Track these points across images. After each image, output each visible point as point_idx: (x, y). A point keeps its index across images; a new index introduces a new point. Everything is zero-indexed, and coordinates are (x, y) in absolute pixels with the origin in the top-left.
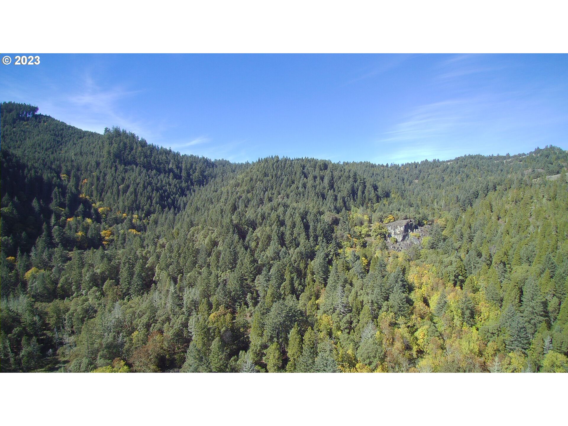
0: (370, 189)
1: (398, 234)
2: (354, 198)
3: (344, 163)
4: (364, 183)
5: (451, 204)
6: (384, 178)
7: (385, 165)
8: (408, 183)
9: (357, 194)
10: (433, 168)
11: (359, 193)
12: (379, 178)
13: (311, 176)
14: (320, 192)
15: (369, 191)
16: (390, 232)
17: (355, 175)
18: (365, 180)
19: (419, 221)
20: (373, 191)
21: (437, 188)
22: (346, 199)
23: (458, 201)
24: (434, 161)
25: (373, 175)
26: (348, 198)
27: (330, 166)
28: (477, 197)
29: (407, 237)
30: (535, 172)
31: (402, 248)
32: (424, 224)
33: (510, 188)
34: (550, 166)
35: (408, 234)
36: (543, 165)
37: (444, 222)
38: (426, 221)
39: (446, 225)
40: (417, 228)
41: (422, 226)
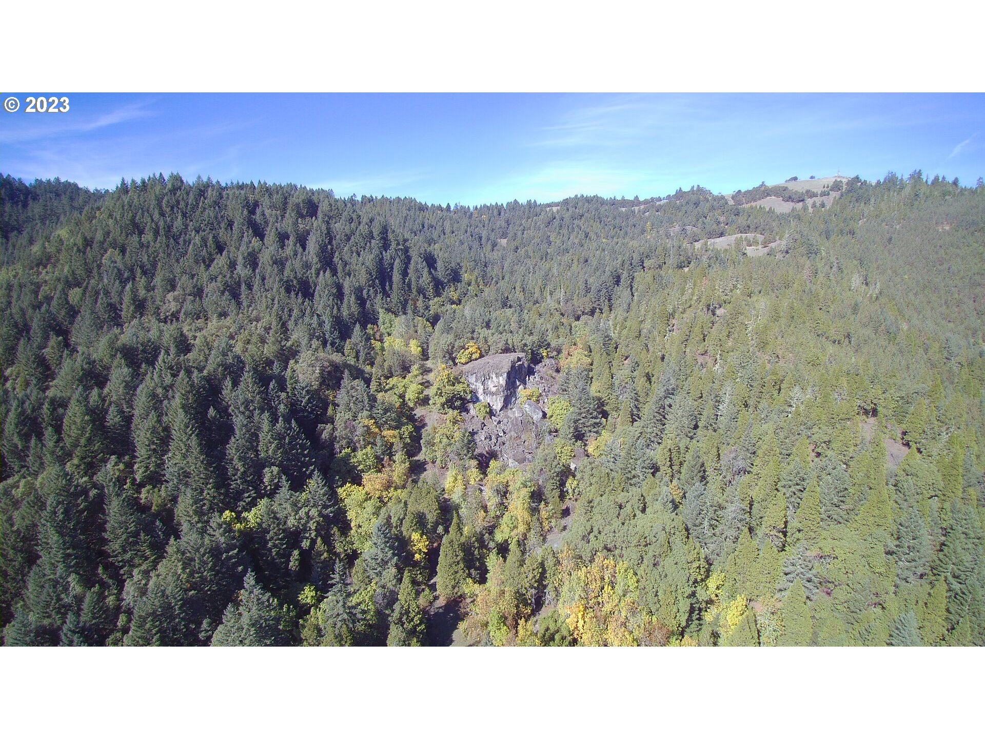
0: (419, 266)
1: (493, 394)
2: (384, 288)
3: (364, 197)
4: (406, 250)
5: (575, 296)
6: (444, 234)
7: (444, 206)
8: (489, 247)
9: (391, 277)
10: (528, 218)
11: (396, 277)
12: (435, 236)
13: (272, 234)
14: (295, 278)
15: (417, 270)
16: (474, 387)
17: (384, 231)
18: (407, 244)
19: (533, 352)
20: (426, 270)
21: (542, 259)
22: (365, 292)
23: (588, 290)
24: (529, 202)
25: (423, 227)
26: (369, 290)
27: (323, 207)
28: (618, 282)
29: (514, 399)
30: (688, 233)
31: (504, 433)
32: (542, 357)
33: (665, 263)
34: (705, 221)
35: (515, 392)
36: (695, 220)
37: (586, 356)
38: (546, 349)
39: (592, 364)
40: (531, 372)
41: (540, 365)
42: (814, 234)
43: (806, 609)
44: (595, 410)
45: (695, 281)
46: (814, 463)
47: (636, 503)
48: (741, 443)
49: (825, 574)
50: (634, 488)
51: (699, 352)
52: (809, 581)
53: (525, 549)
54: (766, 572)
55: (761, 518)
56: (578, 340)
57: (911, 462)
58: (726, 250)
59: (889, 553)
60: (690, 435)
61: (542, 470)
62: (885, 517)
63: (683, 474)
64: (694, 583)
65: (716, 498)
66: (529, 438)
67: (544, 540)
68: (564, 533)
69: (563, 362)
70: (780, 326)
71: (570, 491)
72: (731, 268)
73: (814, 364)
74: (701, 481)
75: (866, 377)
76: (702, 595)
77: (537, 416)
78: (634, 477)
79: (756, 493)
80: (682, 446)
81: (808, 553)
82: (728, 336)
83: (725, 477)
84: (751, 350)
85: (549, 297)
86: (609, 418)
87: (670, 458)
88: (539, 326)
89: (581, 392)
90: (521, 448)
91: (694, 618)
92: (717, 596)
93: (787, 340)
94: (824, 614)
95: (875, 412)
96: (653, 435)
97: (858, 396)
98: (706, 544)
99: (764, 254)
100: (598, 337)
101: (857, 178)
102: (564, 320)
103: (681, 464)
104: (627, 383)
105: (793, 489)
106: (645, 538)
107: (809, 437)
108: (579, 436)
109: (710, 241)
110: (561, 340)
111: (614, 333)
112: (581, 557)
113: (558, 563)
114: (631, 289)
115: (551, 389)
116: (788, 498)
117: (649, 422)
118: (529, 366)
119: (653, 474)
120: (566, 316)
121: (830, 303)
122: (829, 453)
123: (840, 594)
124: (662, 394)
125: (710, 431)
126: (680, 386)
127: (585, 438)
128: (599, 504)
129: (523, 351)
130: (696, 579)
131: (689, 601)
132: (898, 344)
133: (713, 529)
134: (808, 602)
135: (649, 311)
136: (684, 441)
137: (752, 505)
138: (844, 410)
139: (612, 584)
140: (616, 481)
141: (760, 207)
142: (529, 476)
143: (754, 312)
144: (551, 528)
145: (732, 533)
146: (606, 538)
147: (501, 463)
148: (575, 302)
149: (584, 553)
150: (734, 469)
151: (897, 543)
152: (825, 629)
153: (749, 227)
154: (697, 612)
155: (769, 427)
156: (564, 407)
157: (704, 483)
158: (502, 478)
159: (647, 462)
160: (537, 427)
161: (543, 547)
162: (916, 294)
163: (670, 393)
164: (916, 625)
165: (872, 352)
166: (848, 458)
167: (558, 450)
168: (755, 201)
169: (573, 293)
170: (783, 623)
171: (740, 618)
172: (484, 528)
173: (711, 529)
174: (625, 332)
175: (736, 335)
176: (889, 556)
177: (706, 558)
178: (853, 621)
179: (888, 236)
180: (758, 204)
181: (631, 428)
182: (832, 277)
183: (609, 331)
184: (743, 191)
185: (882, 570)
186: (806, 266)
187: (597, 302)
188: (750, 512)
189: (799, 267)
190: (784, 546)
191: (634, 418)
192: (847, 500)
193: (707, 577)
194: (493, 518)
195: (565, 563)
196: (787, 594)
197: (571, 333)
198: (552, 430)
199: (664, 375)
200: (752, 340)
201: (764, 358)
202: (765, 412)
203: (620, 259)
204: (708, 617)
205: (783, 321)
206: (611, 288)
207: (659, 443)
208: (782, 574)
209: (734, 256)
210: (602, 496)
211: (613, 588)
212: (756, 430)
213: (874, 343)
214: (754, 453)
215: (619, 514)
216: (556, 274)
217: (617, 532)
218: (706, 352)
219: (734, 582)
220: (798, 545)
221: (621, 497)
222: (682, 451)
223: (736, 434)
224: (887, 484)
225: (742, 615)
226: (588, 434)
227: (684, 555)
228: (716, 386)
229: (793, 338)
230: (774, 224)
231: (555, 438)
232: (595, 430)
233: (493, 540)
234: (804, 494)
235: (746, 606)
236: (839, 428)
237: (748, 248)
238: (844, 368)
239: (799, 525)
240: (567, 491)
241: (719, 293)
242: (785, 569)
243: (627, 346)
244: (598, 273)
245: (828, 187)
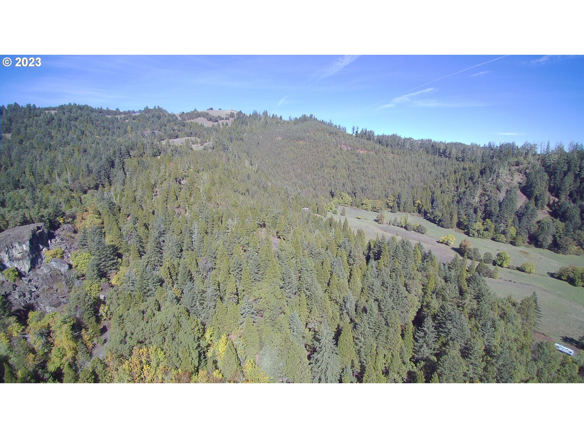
1: (19, 259)
5: (80, 177)
10: (30, 117)
19: (50, 221)
21: (46, 149)
23: (90, 172)
24: (29, 106)
28: (113, 165)
29: (40, 260)
30: (156, 135)
31: (37, 288)
32: (60, 224)
33: (144, 153)
34: (166, 128)
35: (40, 255)
36: (159, 127)
37: (97, 218)
38: (62, 217)
39: (103, 223)
40: (52, 236)
41: (59, 230)
42: (225, 139)
43: (254, 328)
44: (112, 254)
45: (165, 164)
46: (244, 255)
47: (153, 306)
48: (208, 254)
49: (258, 307)
50: (150, 298)
51: (175, 206)
52: (252, 314)
53: (77, 368)
54: (233, 318)
55: (225, 290)
56: (88, 207)
57: (282, 245)
58: (181, 146)
59: (281, 288)
60: (179, 256)
61: (77, 306)
62: (277, 272)
63: (179, 280)
64: (198, 339)
65: (200, 288)
66: (61, 286)
67: (91, 355)
68: (105, 345)
69: (79, 225)
70: (216, 188)
71: (104, 314)
72: (186, 157)
73: (235, 206)
74: (190, 281)
75: (258, 209)
76: (203, 344)
77: (64, 269)
78: (149, 291)
79: (220, 279)
80: (175, 263)
81: (250, 300)
82: (190, 196)
83: (203, 275)
84: (204, 202)
85: (57, 178)
86: (123, 257)
87: (170, 273)
88: (52, 201)
89: (98, 244)
90: (55, 296)
91: (202, 359)
92: (211, 341)
93: (221, 195)
94: (262, 327)
95: (264, 225)
96: (156, 261)
97: (256, 219)
98: (200, 315)
99: (202, 149)
100: (104, 204)
101: (241, 112)
102: (74, 194)
103: (177, 274)
104: (132, 232)
105: (237, 271)
106: (164, 325)
107: (239, 243)
108: (103, 275)
109: (171, 141)
110: (74, 209)
111: (116, 200)
112: (122, 356)
113: (106, 366)
114: (124, 170)
115: (72, 246)
116: (236, 276)
117: (152, 254)
118: (49, 232)
119: (161, 285)
120: (75, 191)
121: (237, 175)
122: (249, 249)
123: (266, 314)
124: (157, 235)
125: (190, 251)
126: (168, 228)
127: (108, 275)
128: (127, 316)
129: (41, 221)
130: (198, 337)
131: (197, 351)
132: (268, 192)
133: (202, 305)
134: (254, 324)
135: (139, 184)
136: (176, 260)
137: (220, 285)
138: (252, 227)
139: (148, 363)
140: (137, 297)
141: (196, 122)
142: (67, 314)
143: (202, 181)
144: (94, 345)
145: (212, 304)
146: (139, 336)
147: (39, 312)
148: (81, 180)
149: (124, 352)
150: (207, 269)
151: (284, 282)
152: (264, 334)
153: (191, 133)
154: (203, 355)
155: (220, 242)
156: (86, 257)
157: (192, 281)
158: (44, 323)
159: (155, 279)
160: (65, 277)
161: (92, 360)
162: (272, 169)
163: (162, 234)
164: (298, 316)
165: (259, 197)
166: (257, 249)
167: (88, 288)
168: (193, 119)
169: (78, 175)
170: (246, 340)
171: (225, 347)
172: (37, 366)
173: (201, 306)
174: (124, 199)
175: (195, 195)
176: (282, 289)
177: (202, 322)
178: (274, 324)
179: (257, 142)
180: (195, 121)
181: (140, 261)
182: (236, 162)
183: (112, 199)
184: (185, 112)
185: (280, 296)
186: (224, 156)
187: (99, 180)
188: (219, 290)
189: (221, 157)
190: (238, 301)
191: (141, 254)
192: (260, 269)
193: (204, 333)
194: (43, 355)
195: (111, 364)
196: (245, 323)
197: (81, 203)
198: (80, 275)
199: (156, 223)
200: (203, 196)
201: (211, 206)
202: (217, 235)
203: (112, 150)
204: (209, 354)
205: (217, 185)
206: (109, 169)
207: (161, 266)
208: (240, 315)
209: (186, 150)
210: (128, 310)
211: (149, 365)
212: (214, 246)
213: (259, 193)
214: (215, 258)
215: (143, 317)
216: (61, 160)
217: (144, 329)
218: (179, 206)
219: (218, 330)
220: (244, 298)
221: (142, 307)
222: (176, 267)
223: (204, 250)
224: (275, 257)
225: (226, 345)
226: (110, 272)
227: (189, 326)
228: (189, 225)
229: (224, 194)
230: (205, 133)
231: (83, 281)
232: (114, 268)
233: (47, 372)
234: (242, 272)
235: (227, 339)
236: (252, 236)
237: (193, 145)
238: (249, 206)
239: (243, 288)
240: (101, 315)
241: (181, 171)
242: (241, 312)
243: (128, 208)
244: (96, 160)
245: (228, 115)
